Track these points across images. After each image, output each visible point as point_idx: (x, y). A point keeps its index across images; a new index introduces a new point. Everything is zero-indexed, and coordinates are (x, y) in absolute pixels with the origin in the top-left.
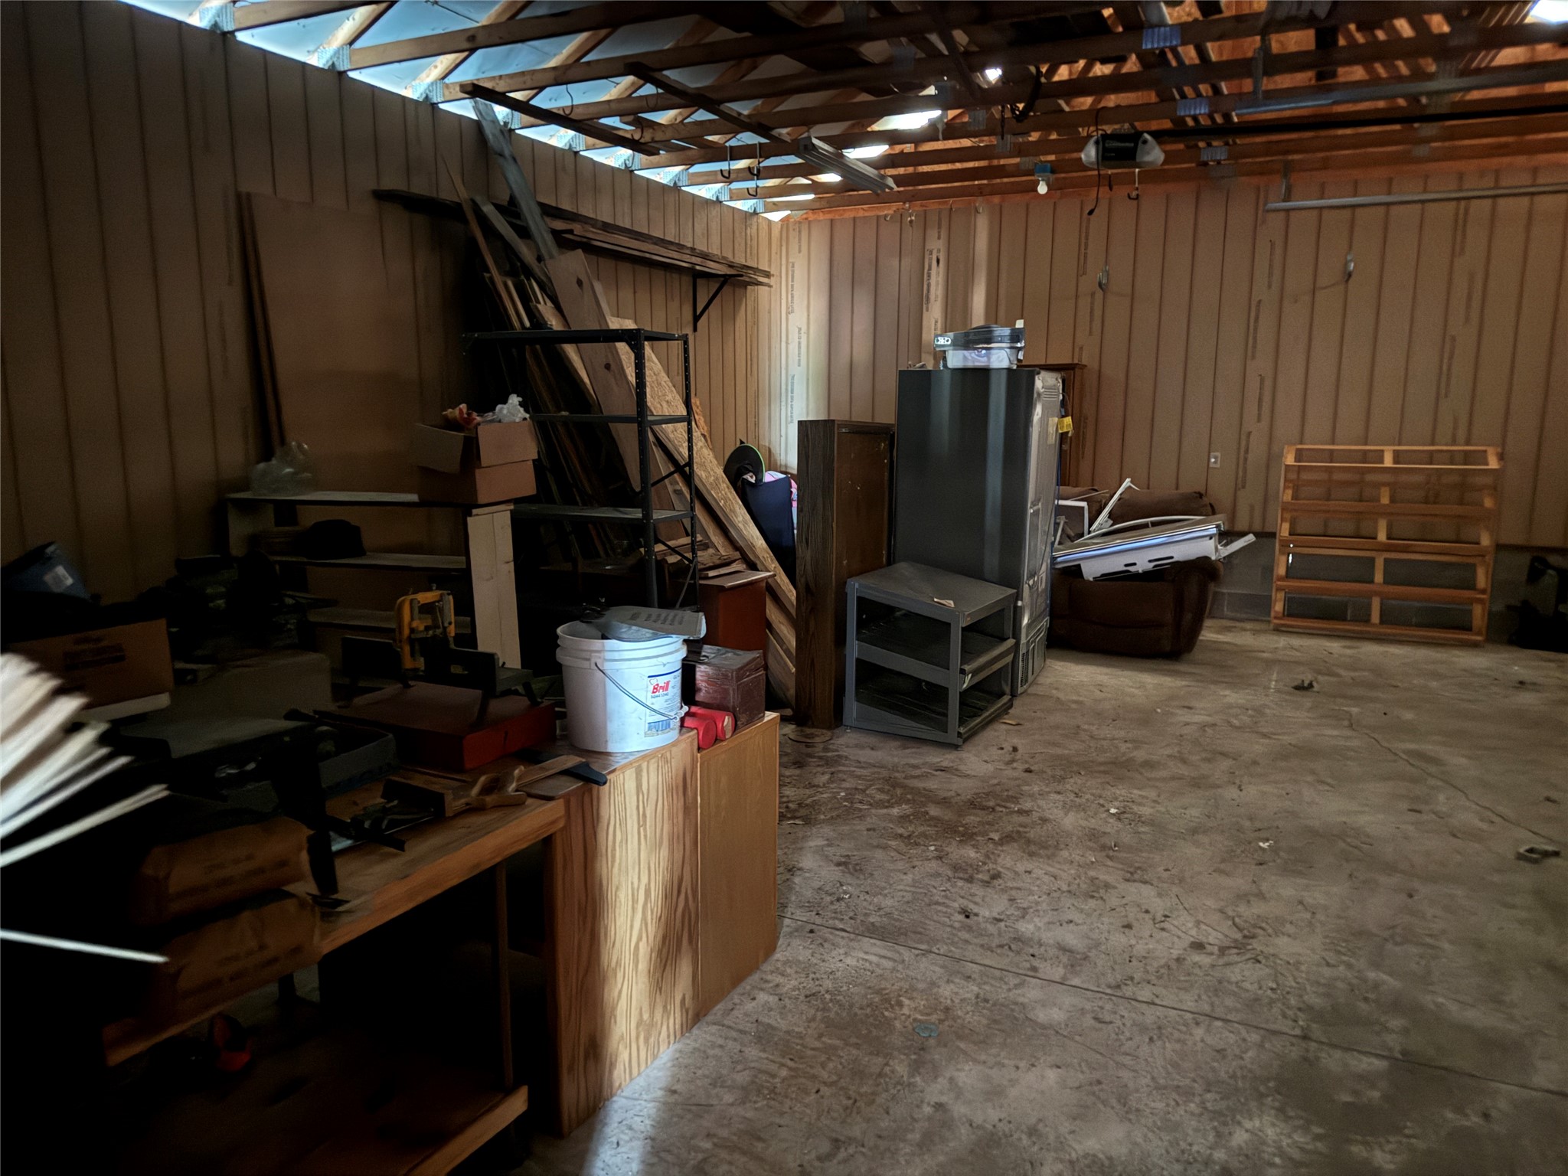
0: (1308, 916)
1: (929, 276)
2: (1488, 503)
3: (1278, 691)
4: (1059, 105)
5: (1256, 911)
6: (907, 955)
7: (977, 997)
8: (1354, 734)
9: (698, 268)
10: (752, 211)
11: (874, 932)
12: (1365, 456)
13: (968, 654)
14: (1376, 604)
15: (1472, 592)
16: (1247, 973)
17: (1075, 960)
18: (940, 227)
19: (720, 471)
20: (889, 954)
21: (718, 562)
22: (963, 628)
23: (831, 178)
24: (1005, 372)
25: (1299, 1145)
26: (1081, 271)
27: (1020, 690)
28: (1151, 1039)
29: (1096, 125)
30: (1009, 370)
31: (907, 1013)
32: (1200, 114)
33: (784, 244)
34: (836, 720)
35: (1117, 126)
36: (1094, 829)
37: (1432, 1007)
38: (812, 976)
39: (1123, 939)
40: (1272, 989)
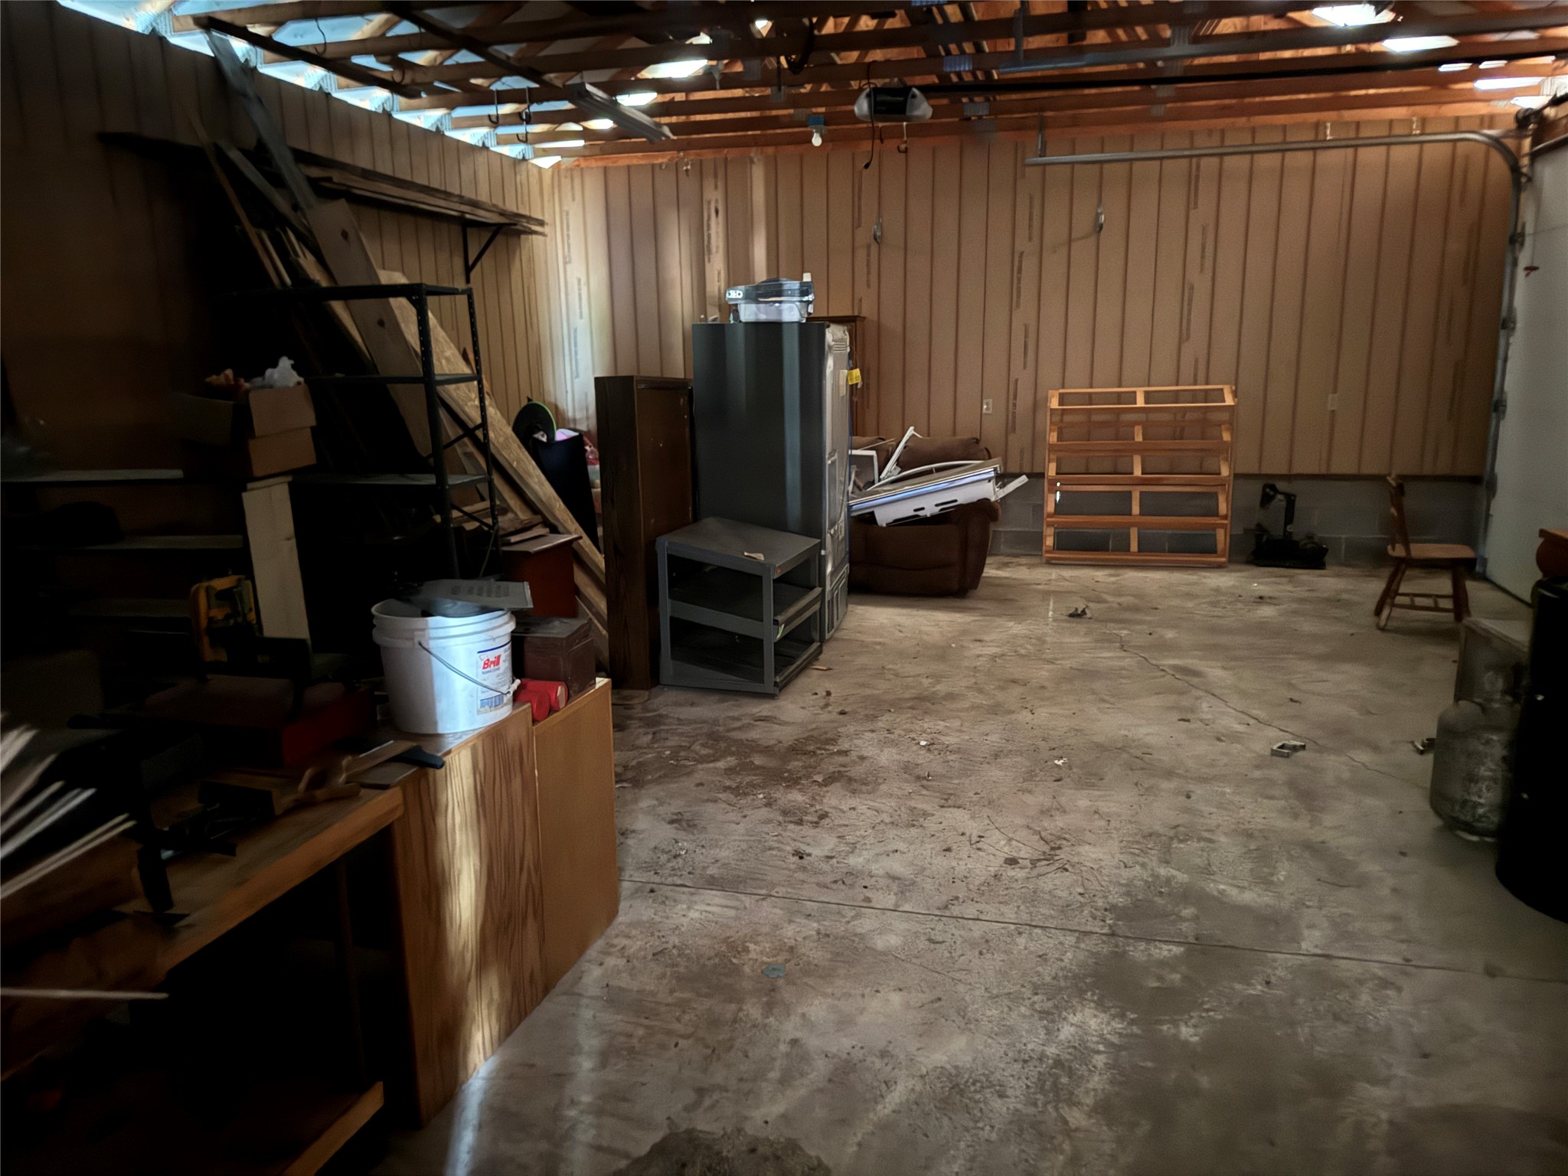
0: (1103, 823)
1: (709, 226)
2: (1226, 437)
3: (1055, 620)
4: (832, 59)
5: (1060, 824)
6: (747, 901)
7: (818, 933)
8: (1124, 654)
9: (468, 216)
10: (520, 157)
11: (713, 883)
12: (1119, 398)
13: (780, 605)
14: (1134, 534)
15: (1215, 518)
16: (1057, 882)
17: (903, 886)
18: (716, 176)
19: (509, 431)
20: (729, 903)
21: (519, 526)
22: (774, 581)
23: (603, 124)
24: (796, 325)
25: (1117, 1030)
26: (856, 223)
27: (827, 636)
28: (981, 953)
29: (868, 79)
30: (799, 323)
31: (755, 957)
32: (965, 71)
33: (556, 190)
34: (653, 679)
35: (888, 80)
36: (909, 762)
37: (1216, 893)
38: (657, 934)
39: (945, 862)
40: (1081, 894)
